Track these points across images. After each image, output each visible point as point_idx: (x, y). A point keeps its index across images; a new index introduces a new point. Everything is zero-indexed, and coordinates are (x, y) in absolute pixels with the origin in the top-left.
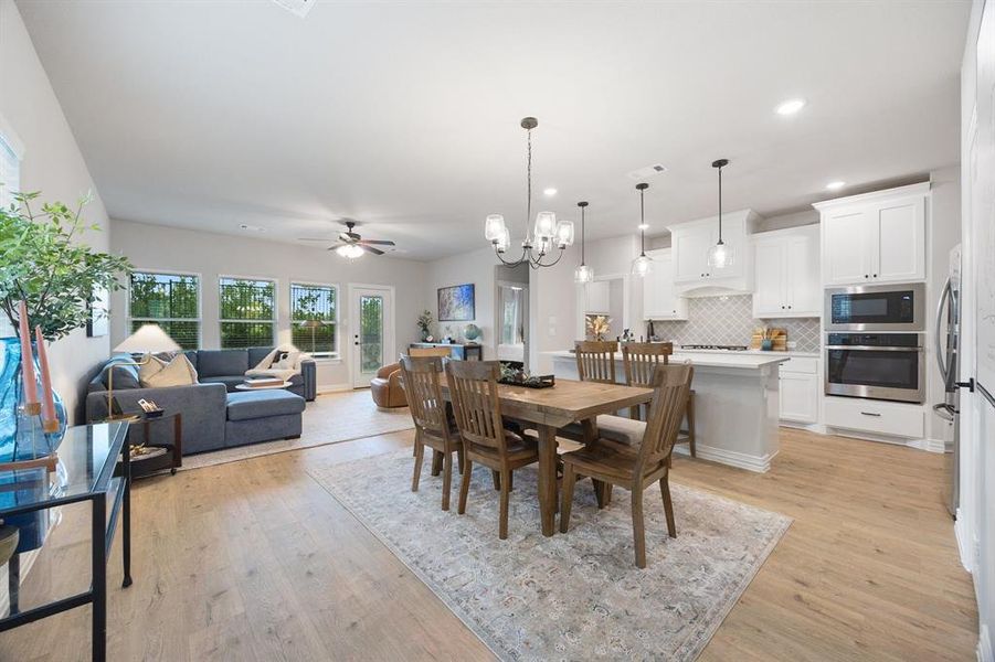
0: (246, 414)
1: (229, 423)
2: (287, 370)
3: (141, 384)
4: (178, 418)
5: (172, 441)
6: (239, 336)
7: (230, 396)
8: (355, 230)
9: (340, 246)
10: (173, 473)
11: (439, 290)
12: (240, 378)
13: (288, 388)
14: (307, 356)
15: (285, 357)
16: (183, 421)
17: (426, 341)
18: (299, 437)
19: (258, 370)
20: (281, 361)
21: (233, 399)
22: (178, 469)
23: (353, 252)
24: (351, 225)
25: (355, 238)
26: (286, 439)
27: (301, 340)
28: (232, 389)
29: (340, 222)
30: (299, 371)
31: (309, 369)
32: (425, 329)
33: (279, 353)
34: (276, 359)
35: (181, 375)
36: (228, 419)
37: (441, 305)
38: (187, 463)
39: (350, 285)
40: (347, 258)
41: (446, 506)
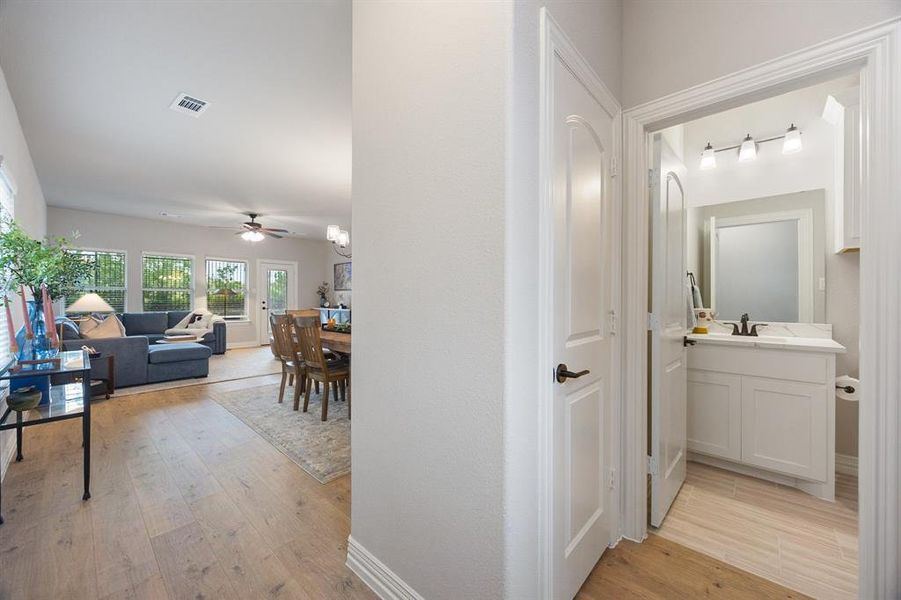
0: (165, 359)
1: (150, 365)
2: (201, 330)
3: (81, 336)
4: (111, 360)
5: (106, 377)
6: (161, 302)
7: (150, 347)
8: (256, 220)
9: (243, 232)
10: (108, 398)
11: (335, 265)
12: (161, 336)
13: (200, 343)
14: (219, 318)
15: (199, 319)
16: (116, 363)
17: (323, 306)
18: (206, 376)
19: (176, 329)
20: (196, 322)
21: (153, 348)
22: (111, 396)
23: (255, 237)
24: (253, 216)
25: (256, 227)
26: (196, 378)
27: (215, 305)
28: (153, 342)
29: (245, 214)
30: (211, 330)
31: (220, 328)
32: (323, 297)
33: (195, 316)
34: (192, 321)
35: (113, 330)
36: (149, 362)
37: (337, 278)
38: (117, 393)
39: (258, 261)
40: (250, 242)
41: (296, 408)
